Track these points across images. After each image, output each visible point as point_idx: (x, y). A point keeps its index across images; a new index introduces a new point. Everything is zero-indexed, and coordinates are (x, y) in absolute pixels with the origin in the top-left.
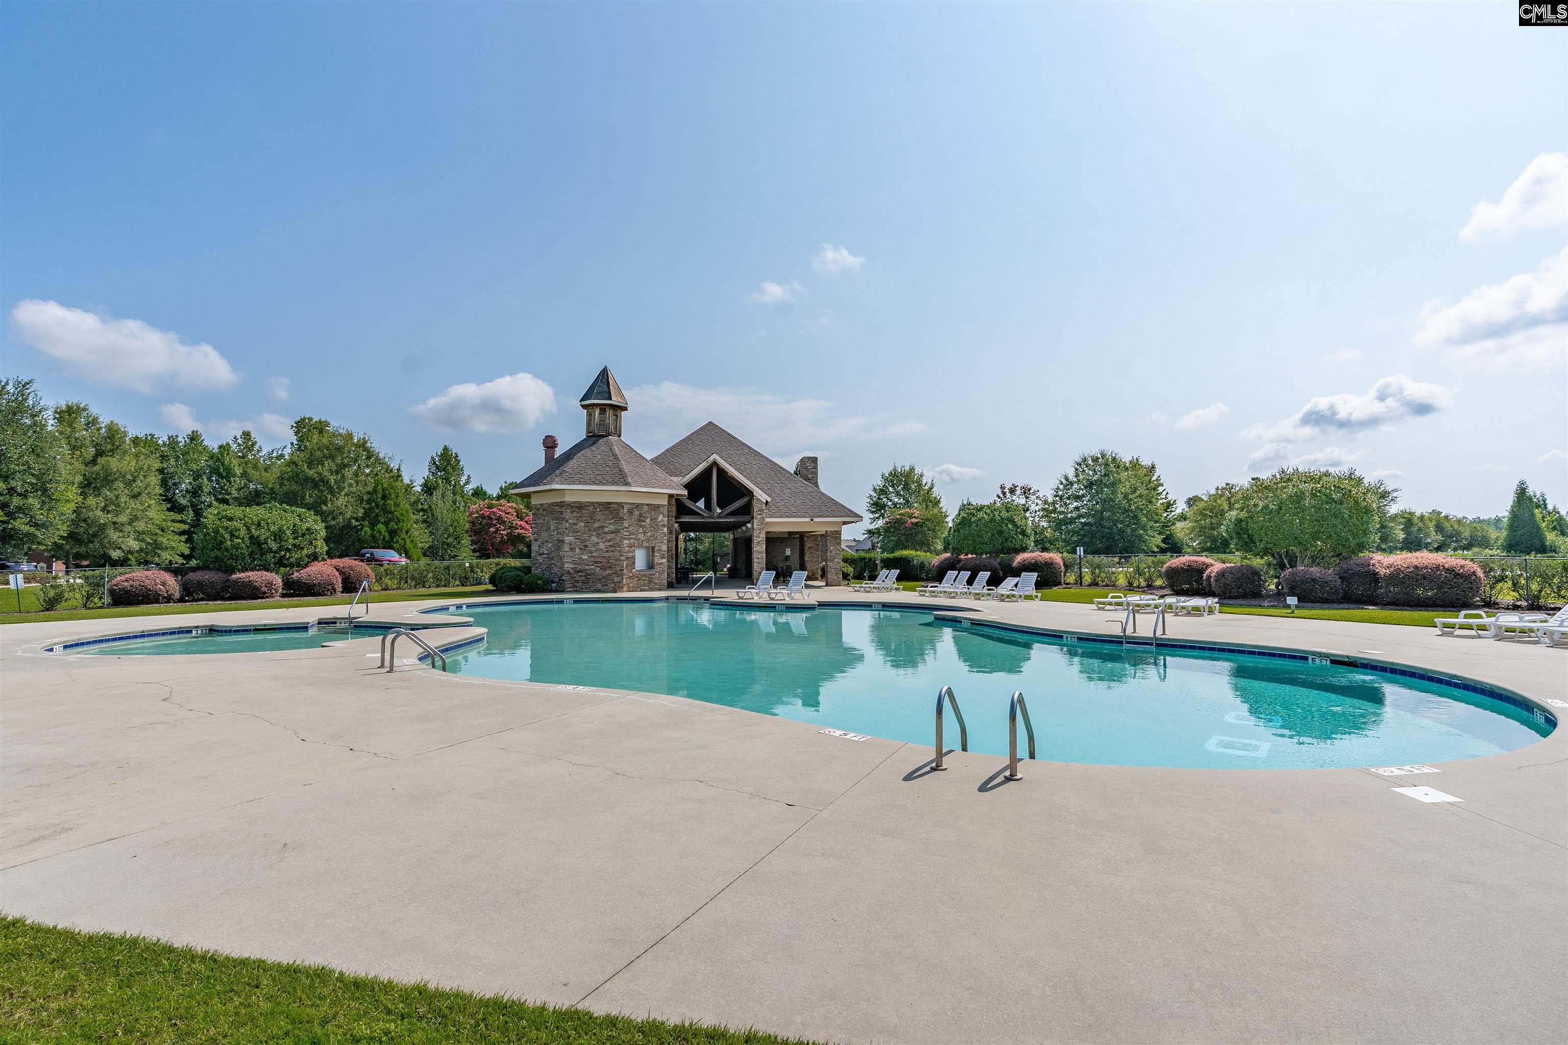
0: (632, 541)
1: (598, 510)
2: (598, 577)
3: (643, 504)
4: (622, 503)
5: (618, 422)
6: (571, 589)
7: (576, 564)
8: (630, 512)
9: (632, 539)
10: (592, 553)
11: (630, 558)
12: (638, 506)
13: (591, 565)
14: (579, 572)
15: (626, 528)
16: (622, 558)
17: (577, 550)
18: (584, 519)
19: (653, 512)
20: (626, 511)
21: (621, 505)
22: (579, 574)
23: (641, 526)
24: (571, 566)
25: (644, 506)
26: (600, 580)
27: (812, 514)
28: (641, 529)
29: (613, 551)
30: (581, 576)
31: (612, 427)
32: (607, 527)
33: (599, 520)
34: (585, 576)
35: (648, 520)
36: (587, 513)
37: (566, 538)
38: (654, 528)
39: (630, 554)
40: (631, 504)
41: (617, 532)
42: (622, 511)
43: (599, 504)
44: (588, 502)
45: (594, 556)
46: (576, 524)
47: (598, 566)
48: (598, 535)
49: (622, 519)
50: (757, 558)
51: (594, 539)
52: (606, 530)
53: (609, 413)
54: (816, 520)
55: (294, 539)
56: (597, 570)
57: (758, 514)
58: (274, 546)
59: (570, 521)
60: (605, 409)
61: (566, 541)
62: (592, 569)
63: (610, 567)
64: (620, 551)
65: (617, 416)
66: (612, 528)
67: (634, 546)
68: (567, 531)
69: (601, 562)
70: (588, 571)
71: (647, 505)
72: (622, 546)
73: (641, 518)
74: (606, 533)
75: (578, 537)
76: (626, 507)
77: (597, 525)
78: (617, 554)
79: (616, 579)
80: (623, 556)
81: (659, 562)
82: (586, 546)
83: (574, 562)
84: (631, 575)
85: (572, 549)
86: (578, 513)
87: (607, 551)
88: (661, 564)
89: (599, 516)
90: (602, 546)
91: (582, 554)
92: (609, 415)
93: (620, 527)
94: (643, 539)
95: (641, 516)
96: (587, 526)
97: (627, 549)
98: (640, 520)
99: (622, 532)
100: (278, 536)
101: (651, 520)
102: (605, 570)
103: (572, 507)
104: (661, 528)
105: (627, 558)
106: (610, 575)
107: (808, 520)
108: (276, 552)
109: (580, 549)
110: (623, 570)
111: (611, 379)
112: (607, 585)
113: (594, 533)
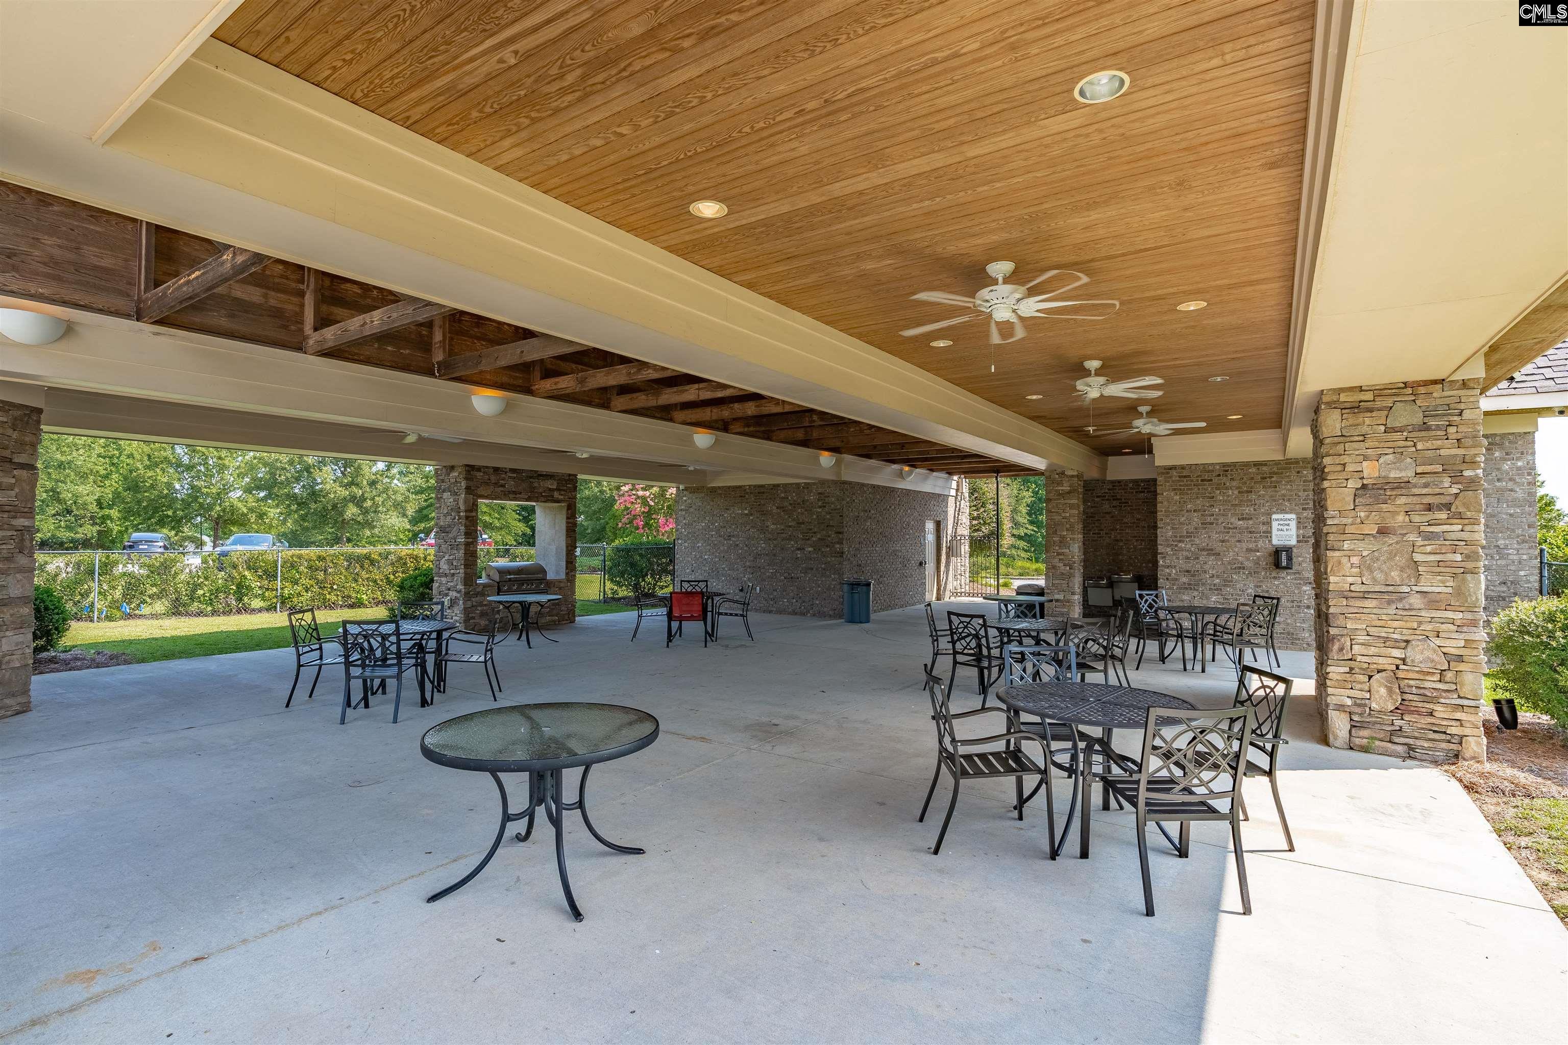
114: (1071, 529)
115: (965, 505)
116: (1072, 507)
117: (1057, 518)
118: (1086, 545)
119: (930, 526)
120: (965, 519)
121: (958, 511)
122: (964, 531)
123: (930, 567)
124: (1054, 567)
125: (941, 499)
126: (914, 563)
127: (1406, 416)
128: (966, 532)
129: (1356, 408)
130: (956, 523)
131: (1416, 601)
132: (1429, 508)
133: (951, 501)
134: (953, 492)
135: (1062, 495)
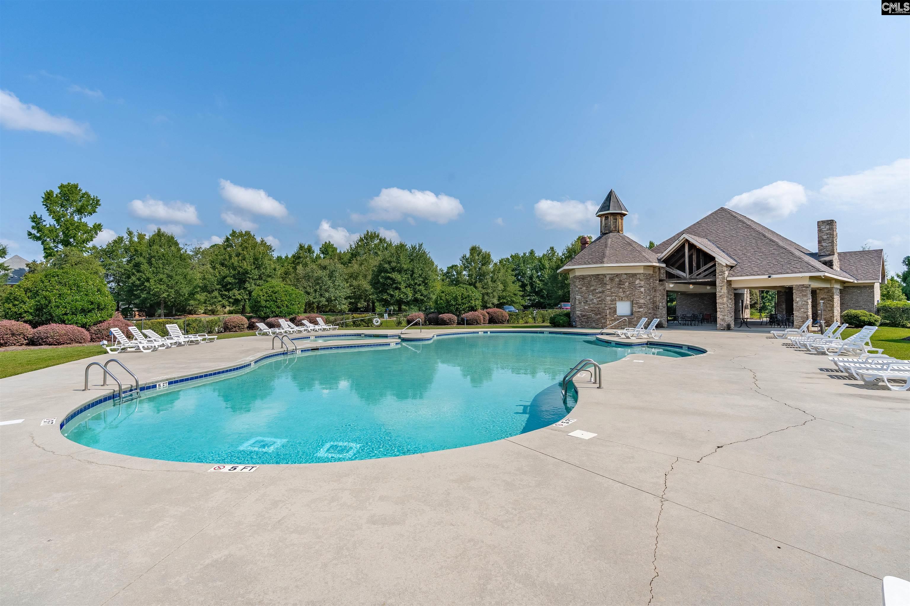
0: (613, 297)
1: (593, 279)
2: (593, 320)
3: (622, 274)
4: (605, 274)
5: (617, 223)
6: (580, 326)
7: (582, 311)
8: (612, 279)
9: (613, 296)
10: (590, 305)
11: (612, 308)
12: (617, 275)
13: (589, 312)
14: (583, 316)
15: (608, 289)
16: (606, 308)
17: (583, 303)
18: (585, 285)
19: (631, 278)
20: (608, 279)
21: (604, 275)
22: (584, 317)
23: (621, 288)
24: (580, 313)
25: (623, 275)
26: (594, 321)
27: (770, 271)
28: (621, 290)
29: (601, 304)
30: (585, 319)
31: (612, 227)
32: (597, 289)
33: (593, 286)
34: (587, 319)
35: (627, 284)
36: (587, 282)
37: (577, 297)
38: (632, 289)
39: (612, 306)
40: (611, 274)
41: (603, 292)
42: (605, 279)
43: (593, 275)
44: (588, 275)
45: (591, 307)
46: (581, 288)
47: (593, 313)
48: (593, 294)
49: (606, 284)
50: (720, 308)
51: (591, 297)
52: (597, 291)
53: (611, 218)
54: (774, 276)
55: (462, 300)
56: (593, 315)
57: (720, 275)
58: (454, 303)
59: (579, 287)
60: (608, 216)
61: (577, 298)
62: (591, 315)
63: (600, 314)
64: (605, 303)
65: (616, 219)
66: (600, 290)
67: (616, 301)
68: (577, 293)
69: (595, 311)
70: (588, 316)
71: (626, 274)
72: (606, 301)
73: (621, 283)
74: (597, 293)
75: (583, 296)
76: (608, 276)
77: (592, 288)
78: (603, 305)
79: (603, 321)
80: (607, 307)
81: (637, 311)
82: (587, 301)
83: (581, 311)
84: (613, 318)
85: (580, 303)
86: (582, 282)
87: (598, 304)
88: (639, 312)
89: (594, 283)
90: (595, 301)
91: (585, 306)
92: (610, 220)
93: (604, 289)
94: (623, 296)
95: (620, 281)
96: (587, 289)
97: (609, 302)
98: (620, 284)
99: (606, 292)
100: (455, 299)
101: (629, 283)
102: (597, 315)
103: (579, 279)
104: (638, 288)
105: (609, 308)
106: (599, 318)
107: (766, 277)
108: (455, 306)
109: (584, 303)
110: (607, 315)
111: (613, 196)
112: (598, 324)
113: (591, 293)
114: (783, 302)
115: (748, 295)
116: (783, 298)
117: (780, 300)
118: (786, 305)
119: (740, 301)
120: (749, 299)
121: (747, 297)
122: (748, 302)
123: (741, 312)
124: (779, 310)
125: (743, 294)
126: (738, 310)
127: (826, 291)
128: (749, 303)
129: (821, 290)
130: (746, 300)
131: (827, 310)
132: (829, 301)
133: (745, 294)
134: (746, 292)
135: (781, 295)
